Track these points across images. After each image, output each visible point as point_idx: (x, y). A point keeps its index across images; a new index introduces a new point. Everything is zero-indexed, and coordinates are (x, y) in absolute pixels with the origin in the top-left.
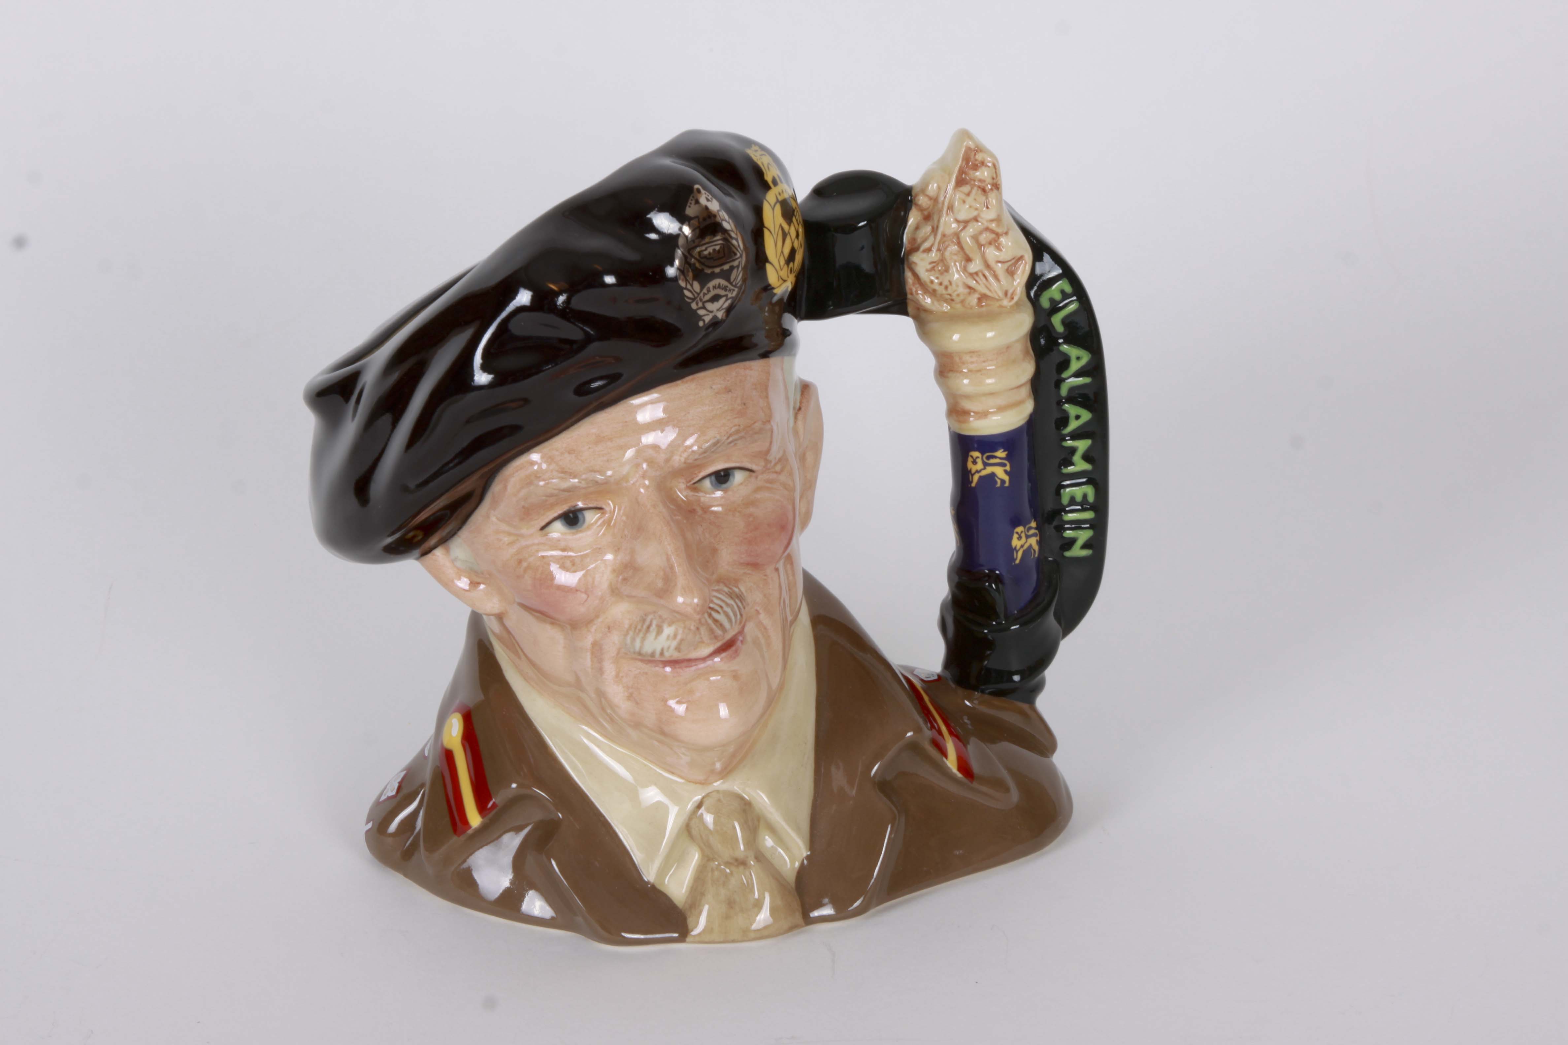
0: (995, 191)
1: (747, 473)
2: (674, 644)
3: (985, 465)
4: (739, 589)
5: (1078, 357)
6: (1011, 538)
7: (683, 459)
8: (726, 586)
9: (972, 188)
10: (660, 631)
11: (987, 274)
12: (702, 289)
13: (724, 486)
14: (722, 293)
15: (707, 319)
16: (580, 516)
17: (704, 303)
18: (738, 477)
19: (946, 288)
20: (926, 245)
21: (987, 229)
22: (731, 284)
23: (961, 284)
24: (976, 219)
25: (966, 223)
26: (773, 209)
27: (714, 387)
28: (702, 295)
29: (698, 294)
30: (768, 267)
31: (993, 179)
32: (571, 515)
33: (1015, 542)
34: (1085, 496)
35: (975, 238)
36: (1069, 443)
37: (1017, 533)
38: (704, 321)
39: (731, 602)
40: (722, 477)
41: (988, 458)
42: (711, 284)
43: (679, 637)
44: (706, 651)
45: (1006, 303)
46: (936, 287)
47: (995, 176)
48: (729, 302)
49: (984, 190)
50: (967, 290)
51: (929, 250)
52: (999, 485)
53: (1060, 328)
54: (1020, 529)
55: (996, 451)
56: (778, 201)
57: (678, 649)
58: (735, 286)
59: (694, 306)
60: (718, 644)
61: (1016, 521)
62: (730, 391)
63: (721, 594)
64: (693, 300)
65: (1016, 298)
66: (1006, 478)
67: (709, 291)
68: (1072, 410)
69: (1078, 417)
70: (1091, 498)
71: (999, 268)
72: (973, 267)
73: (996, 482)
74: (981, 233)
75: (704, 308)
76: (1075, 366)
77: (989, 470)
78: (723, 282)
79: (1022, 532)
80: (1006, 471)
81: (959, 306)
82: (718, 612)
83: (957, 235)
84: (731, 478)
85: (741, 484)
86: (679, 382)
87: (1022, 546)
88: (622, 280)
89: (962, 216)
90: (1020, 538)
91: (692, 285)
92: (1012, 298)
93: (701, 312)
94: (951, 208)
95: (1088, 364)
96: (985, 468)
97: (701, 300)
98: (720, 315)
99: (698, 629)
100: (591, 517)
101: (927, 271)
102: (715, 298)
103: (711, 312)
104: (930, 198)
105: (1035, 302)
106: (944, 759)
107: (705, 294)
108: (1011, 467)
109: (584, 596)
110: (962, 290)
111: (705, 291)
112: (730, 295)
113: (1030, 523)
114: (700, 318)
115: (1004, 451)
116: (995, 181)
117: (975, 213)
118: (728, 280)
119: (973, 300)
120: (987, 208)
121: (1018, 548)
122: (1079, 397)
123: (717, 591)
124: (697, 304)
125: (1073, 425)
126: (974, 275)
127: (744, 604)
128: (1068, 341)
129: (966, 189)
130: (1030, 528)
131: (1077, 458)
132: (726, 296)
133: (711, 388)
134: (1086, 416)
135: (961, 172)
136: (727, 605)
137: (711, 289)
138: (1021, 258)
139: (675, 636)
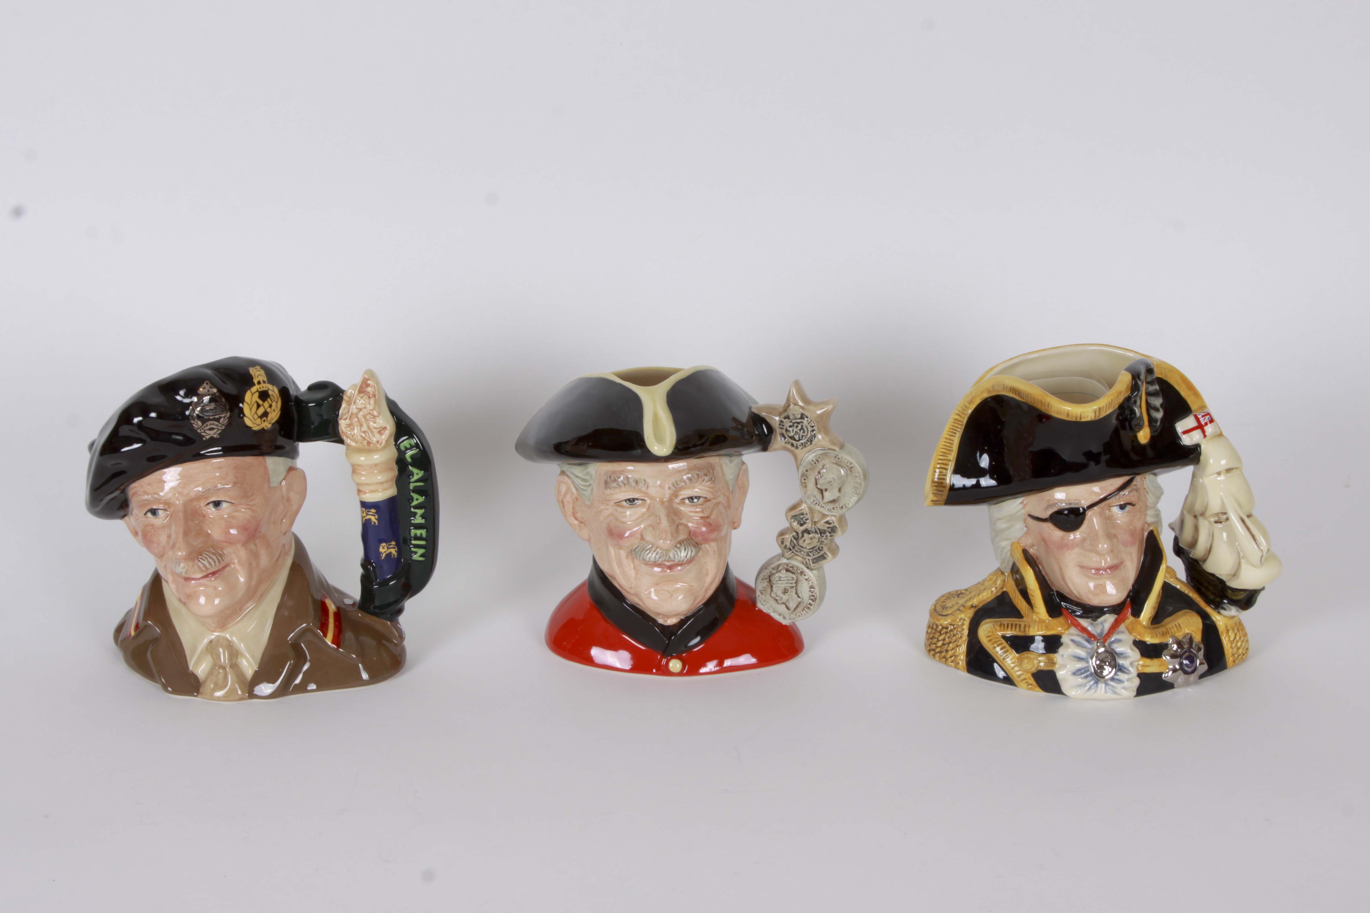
0: (373, 398)
1: (230, 504)
2: (184, 571)
3: (367, 514)
4: (223, 552)
5: (417, 474)
6: (379, 548)
7: (194, 494)
8: (214, 549)
9: (364, 395)
10: (179, 565)
11: (369, 431)
12: (203, 424)
13: (218, 508)
14: (215, 427)
15: (208, 437)
16: (156, 512)
17: (204, 430)
18: (224, 505)
19: (353, 436)
20: (345, 417)
21: (370, 413)
22: (221, 424)
23: (359, 436)
24: (365, 408)
25: (360, 410)
26: (253, 394)
27: (213, 466)
28: (203, 427)
29: (201, 427)
30: (246, 419)
31: (373, 392)
32: (153, 511)
33: (381, 550)
34: (421, 534)
35: (365, 416)
36: (412, 510)
37: (382, 546)
38: (206, 438)
39: (214, 557)
40: (217, 504)
41: (368, 511)
42: (208, 423)
43: (186, 568)
44: (199, 576)
45: (378, 446)
46: (349, 435)
47: (374, 391)
48: (220, 431)
49: (369, 397)
50: (362, 439)
51: (346, 419)
52: (373, 524)
53: (409, 460)
54: (384, 544)
55: (371, 509)
56: (258, 391)
57: (186, 573)
58: (223, 425)
59: (199, 431)
60: (205, 574)
61: (381, 541)
62: (221, 468)
63: (210, 553)
64: (198, 428)
65: (383, 445)
66: (376, 522)
67: (207, 425)
68: (415, 496)
69: (417, 499)
70: (424, 535)
71: (375, 431)
72: (365, 428)
73: (371, 523)
74: (367, 415)
75: (205, 432)
76: (416, 477)
77: (368, 517)
78: (215, 423)
79: (385, 546)
80: (375, 518)
81: (360, 445)
82: (204, 560)
83: (357, 414)
84: (221, 505)
85: (227, 508)
86: (196, 462)
87: (385, 552)
88: (160, 416)
89: (359, 406)
90: (383, 548)
91: (197, 423)
92: (381, 444)
93: (203, 434)
94: (355, 402)
95: (422, 477)
96: (366, 516)
97: (203, 429)
98: (215, 436)
99: (193, 566)
100: (160, 512)
101: (345, 428)
102: (211, 429)
103: (210, 434)
104: (349, 397)
105: (398, 447)
106: (324, 638)
107: (205, 427)
108: (378, 517)
109: (156, 545)
110: (359, 438)
111: (205, 425)
112: (220, 428)
113: (391, 542)
114: (203, 436)
115: (375, 509)
116: (374, 393)
117: (364, 406)
118: (219, 422)
119: (365, 443)
120: (369, 405)
121: (383, 552)
122: (418, 491)
123: (207, 551)
124: (201, 430)
125: (415, 503)
126: (364, 432)
127: (224, 559)
128: (413, 465)
129: (362, 395)
130: (391, 545)
131: (417, 516)
132: (218, 428)
133: (212, 466)
134: (421, 499)
135: (361, 387)
136: (211, 558)
137: (209, 425)
138: (385, 428)
139: (184, 568)
